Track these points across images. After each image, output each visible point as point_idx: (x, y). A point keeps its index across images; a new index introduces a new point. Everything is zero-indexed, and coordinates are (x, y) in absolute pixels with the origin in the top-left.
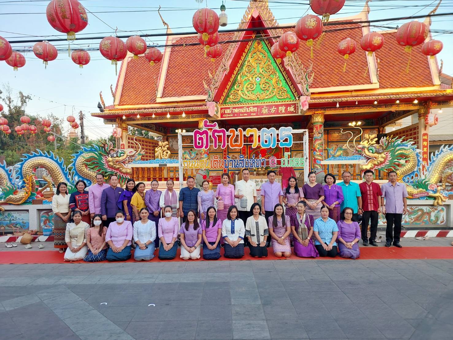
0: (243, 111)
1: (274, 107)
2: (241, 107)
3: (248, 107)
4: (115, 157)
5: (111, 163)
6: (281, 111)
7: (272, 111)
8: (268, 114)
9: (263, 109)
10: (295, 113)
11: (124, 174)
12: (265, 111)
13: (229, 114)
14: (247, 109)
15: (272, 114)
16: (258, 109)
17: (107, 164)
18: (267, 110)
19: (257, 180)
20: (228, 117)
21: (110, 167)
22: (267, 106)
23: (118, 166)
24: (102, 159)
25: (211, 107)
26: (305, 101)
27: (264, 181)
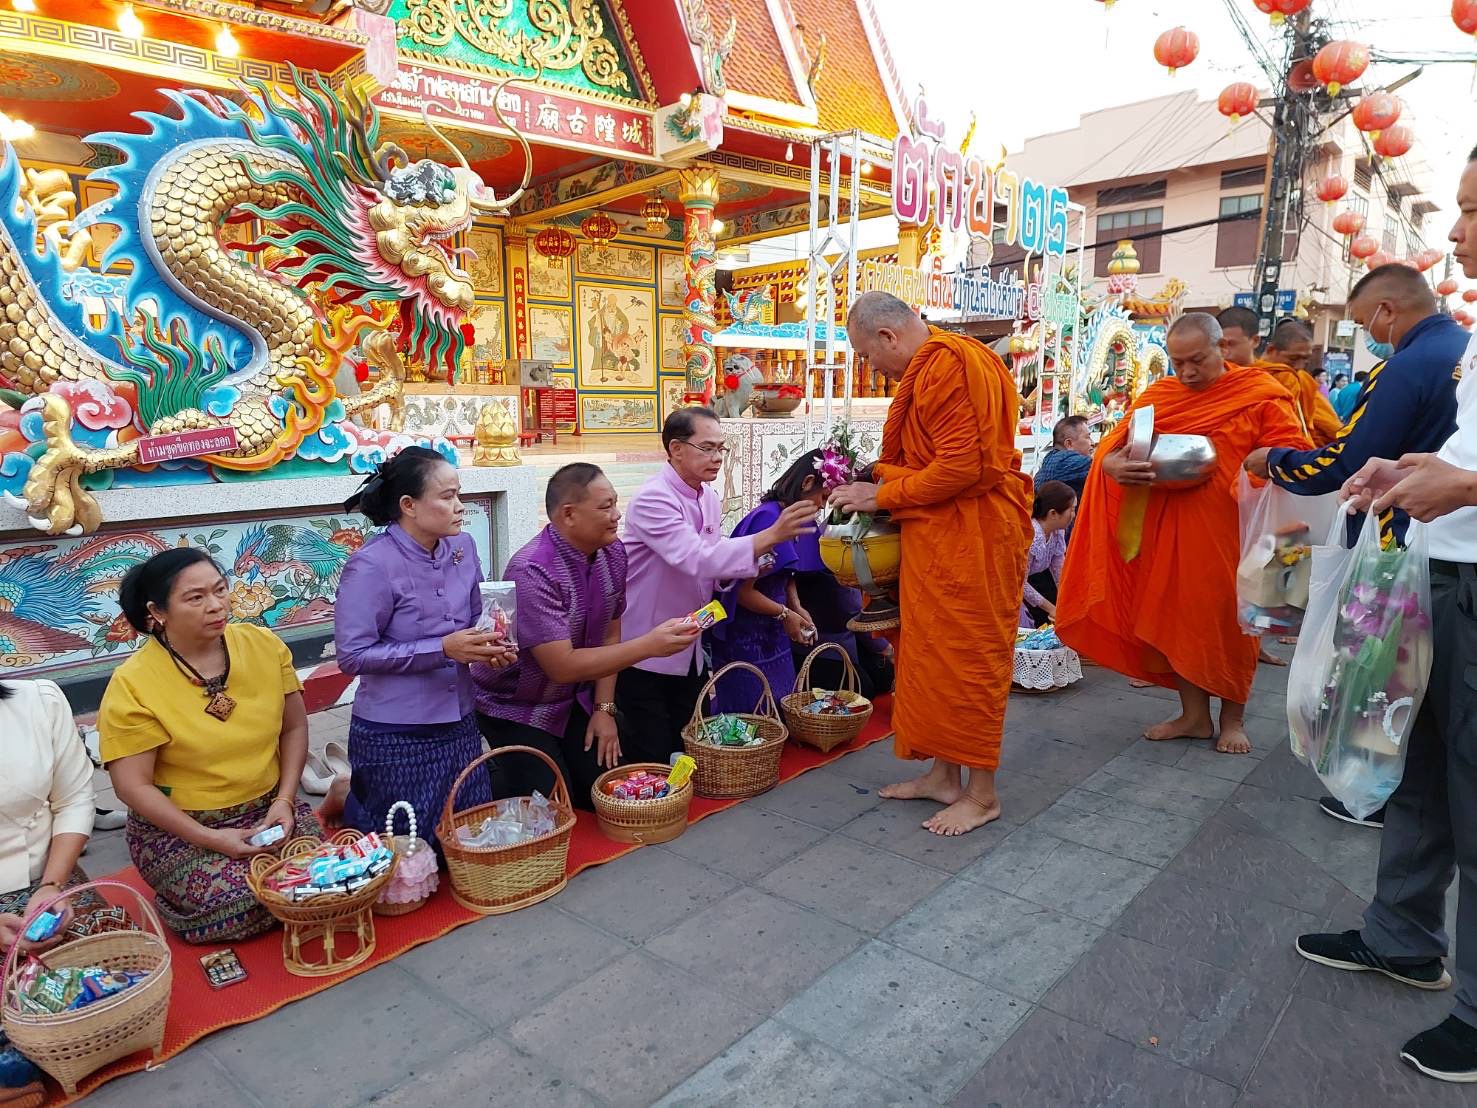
0: (465, 98)
1: (578, 110)
2: (458, 79)
3: (487, 85)
4: (415, 203)
5: (395, 237)
6: (602, 134)
7: (572, 125)
8: (560, 133)
9: (541, 107)
10: (645, 152)
11: (447, 309)
12: (550, 118)
13: (406, 94)
14: (484, 92)
15: (571, 135)
16: (523, 106)
17: (367, 239)
18: (555, 116)
19: (434, 399)
20: (406, 108)
21: (383, 261)
22: (556, 99)
23: (424, 262)
24: (341, 197)
25: (378, 39)
27: (459, 404)
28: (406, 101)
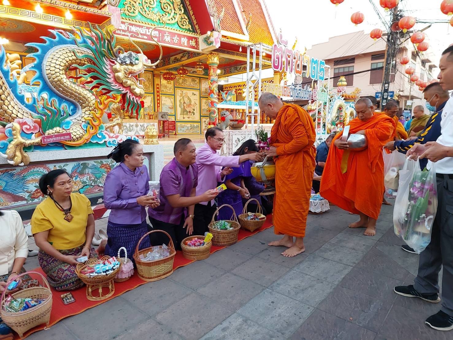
0: (142, 32)
1: (176, 36)
2: (139, 26)
3: (148, 28)
4: (127, 64)
5: (121, 75)
6: (183, 43)
7: (174, 40)
8: (171, 43)
9: (165, 35)
10: (196, 49)
11: (136, 97)
12: (167, 38)
13: (123, 31)
14: (147, 30)
15: (174, 44)
16: (159, 35)
17: (112, 76)
18: (169, 38)
19: (132, 124)
20: (123, 35)
21: (117, 82)
22: (170, 33)
23: (129, 82)
26: (218, 38)
27: (139, 125)
28: (123, 33)
